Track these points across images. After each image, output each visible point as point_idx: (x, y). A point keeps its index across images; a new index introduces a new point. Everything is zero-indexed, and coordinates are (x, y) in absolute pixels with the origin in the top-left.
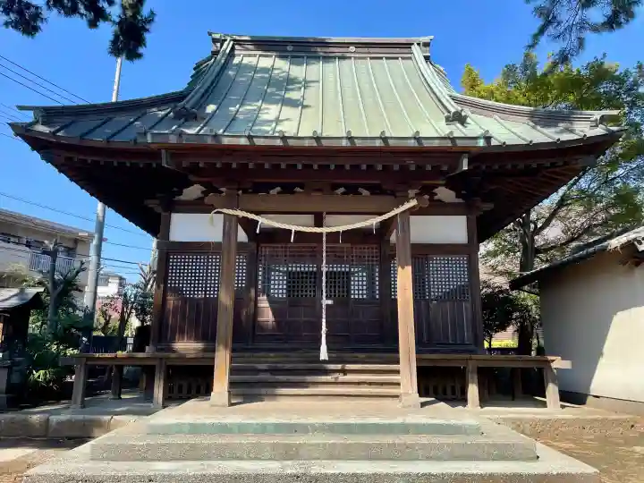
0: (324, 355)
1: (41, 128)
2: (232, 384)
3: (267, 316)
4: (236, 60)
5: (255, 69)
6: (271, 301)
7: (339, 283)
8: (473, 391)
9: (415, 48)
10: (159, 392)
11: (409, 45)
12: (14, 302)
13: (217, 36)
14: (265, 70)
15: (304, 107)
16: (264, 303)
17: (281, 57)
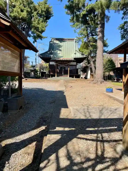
0: (63, 74)
1: (41, 56)
2: (57, 76)
3: (58, 71)
4: (54, 42)
5: (56, 44)
6: (59, 70)
7: (64, 68)
8: (74, 77)
9: (74, 40)
10: (51, 77)
11: (74, 39)
12: (33, 69)
13: (52, 39)
14: (57, 44)
15: (61, 51)
16: (58, 70)
17: (59, 41)
